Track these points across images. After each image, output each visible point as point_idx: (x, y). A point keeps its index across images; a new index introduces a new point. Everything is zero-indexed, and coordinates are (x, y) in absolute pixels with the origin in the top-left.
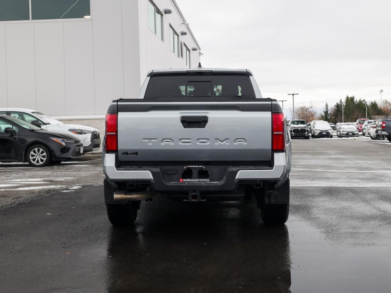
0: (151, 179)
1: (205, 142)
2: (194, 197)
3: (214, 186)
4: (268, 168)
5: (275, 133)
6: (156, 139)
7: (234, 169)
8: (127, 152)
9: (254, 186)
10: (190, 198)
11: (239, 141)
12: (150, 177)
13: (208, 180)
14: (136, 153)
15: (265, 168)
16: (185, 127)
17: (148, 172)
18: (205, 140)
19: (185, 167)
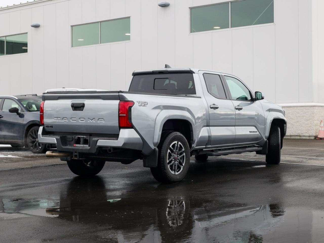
0: (55, 143)
1: (83, 121)
2: (76, 156)
3: (85, 149)
4: (115, 139)
5: (120, 115)
6: (60, 118)
7: (95, 139)
8: (48, 126)
9: (108, 151)
10: (74, 157)
11: (100, 120)
12: (55, 142)
13: (88, 146)
14: (52, 127)
15: (113, 139)
16: (73, 110)
17: (54, 139)
18: (83, 119)
19: (77, 137)
